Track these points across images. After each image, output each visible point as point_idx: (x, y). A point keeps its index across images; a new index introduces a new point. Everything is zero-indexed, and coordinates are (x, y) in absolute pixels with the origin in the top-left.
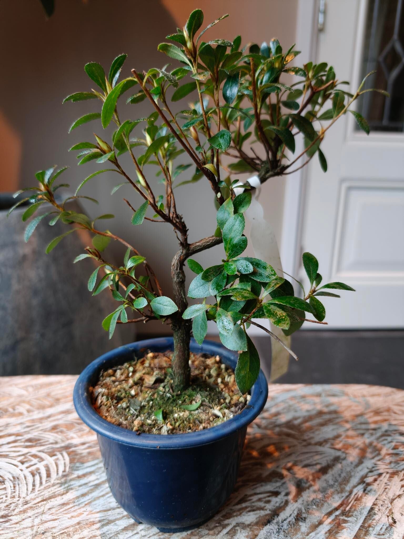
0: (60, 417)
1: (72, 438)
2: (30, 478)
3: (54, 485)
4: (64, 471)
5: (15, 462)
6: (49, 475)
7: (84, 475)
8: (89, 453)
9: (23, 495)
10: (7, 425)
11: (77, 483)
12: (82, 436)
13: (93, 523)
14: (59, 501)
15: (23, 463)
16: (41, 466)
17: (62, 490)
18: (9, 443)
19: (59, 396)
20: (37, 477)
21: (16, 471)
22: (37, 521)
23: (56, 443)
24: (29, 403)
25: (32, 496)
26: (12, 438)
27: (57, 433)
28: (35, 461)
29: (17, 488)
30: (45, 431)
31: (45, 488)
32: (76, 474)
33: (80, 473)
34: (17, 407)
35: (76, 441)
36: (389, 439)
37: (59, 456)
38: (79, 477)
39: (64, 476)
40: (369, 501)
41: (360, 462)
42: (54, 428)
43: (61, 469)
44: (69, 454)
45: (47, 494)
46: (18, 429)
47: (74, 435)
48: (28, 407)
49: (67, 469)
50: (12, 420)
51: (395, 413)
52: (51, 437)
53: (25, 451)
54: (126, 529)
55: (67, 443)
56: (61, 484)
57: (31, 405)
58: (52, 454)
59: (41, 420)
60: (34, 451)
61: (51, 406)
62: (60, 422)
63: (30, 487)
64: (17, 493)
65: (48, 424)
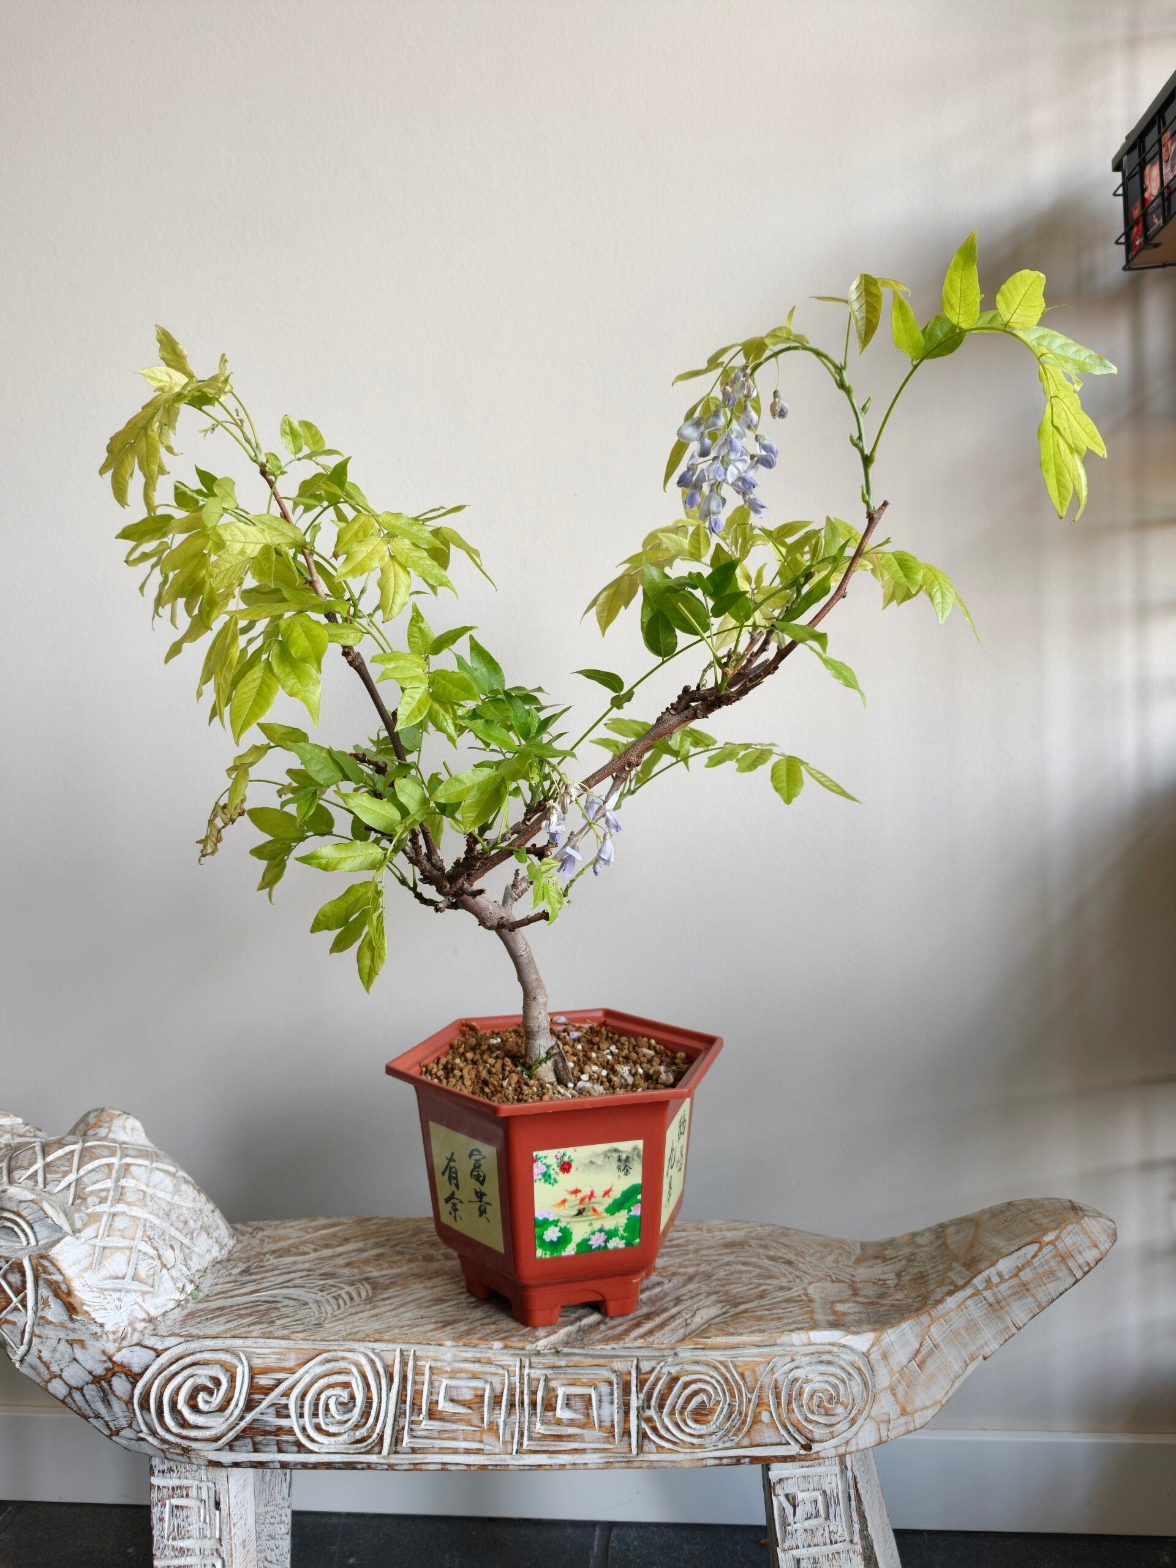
0: (353, 1254)
1: (371, 1272)
2: (333, 1301)
3: (359, 1305)
4: (368, 1295)
5: (314, 1291)
6: (352, 1299)
7: (388, 1298)
8: (391, 1283)
9: (330, 1312)
10: (294, 1263)
11: (382, 1303)
12: (381, 1270)
13: (403, 1327)
14: (367, 1314)
15: (322, 1291)
16: (342, 1293)
17: (368, 1307)
18: (301, 1277)
19: (346, 1236)
20: (341, 1302)
21: (318, 1298)
22: (348, 1327)
23: (354, 1276)
24: (312, 1243)
25: (339, 1312)
26: (304, 1273)
27: (353, 1268)
28: (333, 1289)
29: (322, 1308)
30: (340, 1266)
31: (351, 1307)
32: (380, 1297)
33: (384, 1296)
34: (300, 1247)
35: (375, 1274)
36: (727, 1268)
37: (361, 1286)
38: (384, 1299)
39: (366, 1299)
40: (673, 1311)
41: (684, 1285)
42: (348, 1265)
43: (364, 1294)
44: (369, 1284)
45: (353, 1311)
46: (307, 1266)
47: (373, 1270)
48: (313, 1247)
49: (370, 1294)
50: (299, 1258)
51: (750, 1246)
52: (346, 1271)
53: (322, 1282)
54: (432, 1330)
55: (365, 1276)
56: (367, 1304)
57: (316, 1245)
58: (352, 1284)
59: (331, 1257)
60: (331, 1282)
61: (340, 1245)
62: (354, 1259)
63: (336, 1307)
64: (323, 1310)
65: (340, 1261)
